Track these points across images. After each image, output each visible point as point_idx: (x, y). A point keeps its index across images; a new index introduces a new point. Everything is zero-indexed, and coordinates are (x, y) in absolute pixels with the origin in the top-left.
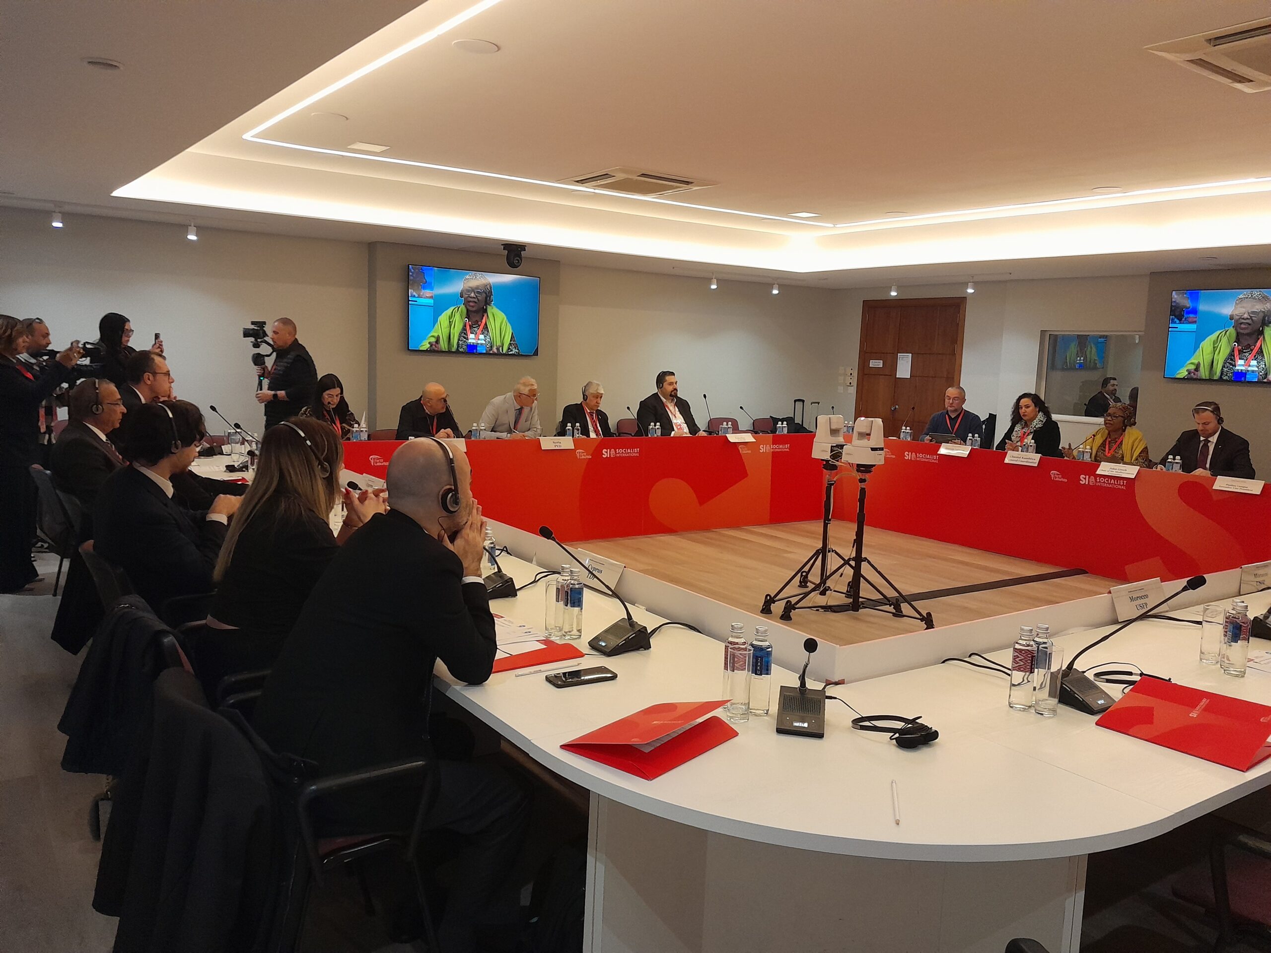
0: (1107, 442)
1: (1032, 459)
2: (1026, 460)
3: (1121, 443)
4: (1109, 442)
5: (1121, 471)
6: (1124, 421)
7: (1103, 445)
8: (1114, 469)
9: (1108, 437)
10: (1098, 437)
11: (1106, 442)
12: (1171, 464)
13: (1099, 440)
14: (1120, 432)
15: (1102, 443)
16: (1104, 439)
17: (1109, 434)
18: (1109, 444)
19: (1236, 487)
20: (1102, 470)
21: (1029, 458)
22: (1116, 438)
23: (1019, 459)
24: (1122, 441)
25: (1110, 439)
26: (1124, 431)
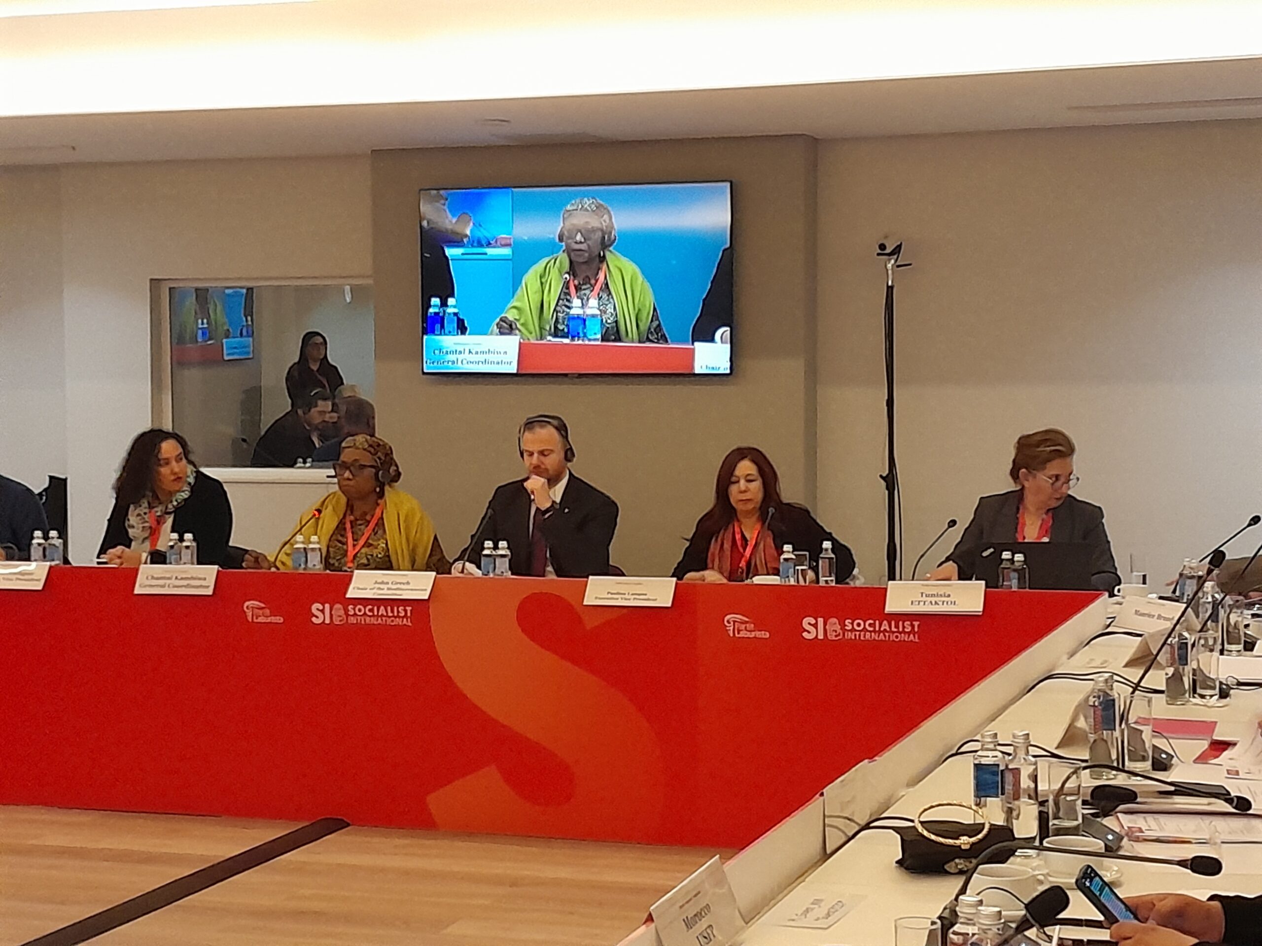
0: (348, 526)
1: (200, 579)
2: (185, 583)
3: (380, 523)
4: (351, 522)
5: (399, 586)
6: (377, 474)
7: (340, 528)
8: (382, 583)
9: (349, 512)
10: (327, 513)
11: (344, 524)
12: (492, 559)
13: (329, 521)
14: (374, 497)
15: (337, 527)
16: (341, 517)
17: (350, 507)
18: (352, 527)
19: (627, 596)
20: (359, 589)
21: (193, 578)
22: (365, 514)
23: (168, 582)
24: (382, 518)
25: (352, 518)
26: (381, 495)
